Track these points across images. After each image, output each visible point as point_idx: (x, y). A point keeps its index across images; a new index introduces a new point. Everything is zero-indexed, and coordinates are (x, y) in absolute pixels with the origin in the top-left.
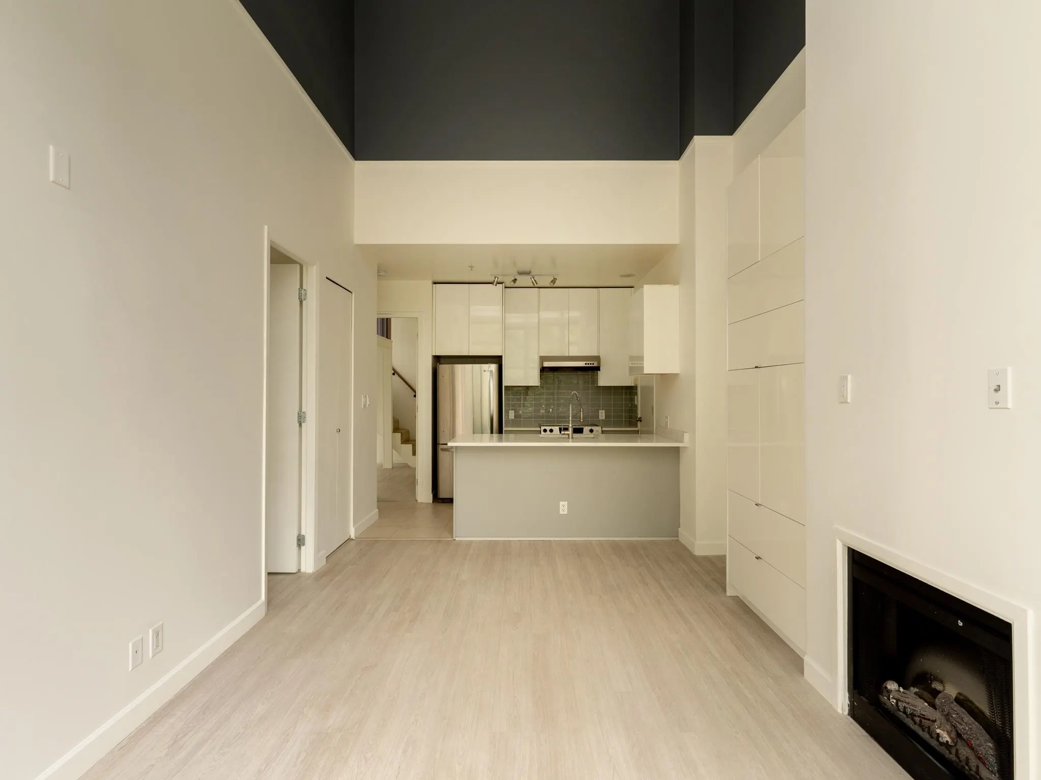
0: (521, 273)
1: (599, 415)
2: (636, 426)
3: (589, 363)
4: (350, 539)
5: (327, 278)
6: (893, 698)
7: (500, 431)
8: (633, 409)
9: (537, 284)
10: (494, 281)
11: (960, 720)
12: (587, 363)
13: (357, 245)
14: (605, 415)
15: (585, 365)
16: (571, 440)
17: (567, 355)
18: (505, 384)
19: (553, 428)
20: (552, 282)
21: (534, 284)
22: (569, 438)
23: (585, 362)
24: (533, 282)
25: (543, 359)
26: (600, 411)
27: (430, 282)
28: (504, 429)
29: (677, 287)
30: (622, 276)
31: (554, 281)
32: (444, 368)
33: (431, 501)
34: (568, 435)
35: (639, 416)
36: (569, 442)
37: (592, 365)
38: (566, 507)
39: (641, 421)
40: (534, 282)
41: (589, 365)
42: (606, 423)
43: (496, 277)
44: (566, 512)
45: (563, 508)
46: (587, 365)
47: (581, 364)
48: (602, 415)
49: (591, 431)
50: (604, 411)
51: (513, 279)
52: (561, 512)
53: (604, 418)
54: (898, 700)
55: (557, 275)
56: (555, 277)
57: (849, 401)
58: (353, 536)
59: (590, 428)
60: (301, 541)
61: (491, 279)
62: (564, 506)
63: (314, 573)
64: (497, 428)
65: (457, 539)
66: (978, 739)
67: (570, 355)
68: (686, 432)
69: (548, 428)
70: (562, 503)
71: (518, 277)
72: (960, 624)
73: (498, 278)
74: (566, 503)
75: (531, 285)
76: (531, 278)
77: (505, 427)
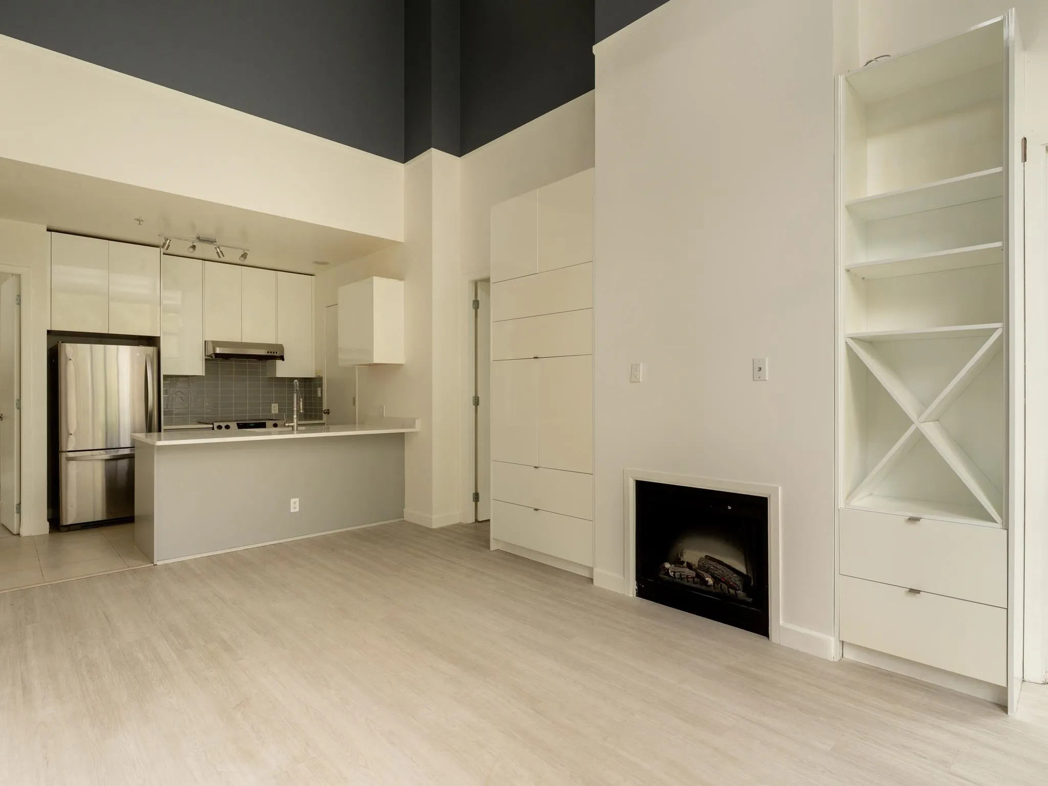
0: (201, 240)
1: (271, 409)
2: (321, 419)
6: (672, 572)
7: (159, 429)
8: (312, 402)
9: (223, 256)
10: (164, 244)
11: (715, 569)
12: (269, 351)
14: (279, 409)
15: (267, 354)
16: (295, 432)
17: (240, 341)
18: (163, 373)
19: (229, 424)
20: (242, 256)
21: (220, 257)
22: (293, 430)
24: (218, 253)
25: (208, 344)
26: (273, 405)
27: (44, 228)
28: (163, 427)
29: (402, 282)
30: (316, 262)
31: (244, 256)
33: (48, 532)
34: (293, 427)
35: (325, 407)
38: (298, 504)
39: (328, 413)
40: (220, 253)
43: (167, 239)
44: (297, 510)
45: (295, 505)
46: (270, 354)
47: (263, 352)
48: (275, 408)
50: (277, 405)
51: (191, 245)
52: (292, 510)
53: (278, 411)
54: (674, 572)
55: (248, 250)
56: (246, 252)
57: (641, 381)
59: (274, 422)
61: (160, 241)
62: (295, 503)
65: (158, 563)
66: (728, 575)
67: (243, 341)
68: (417, 419)
69: (223, 425)
70: (293, 500)
71: (198, 245)
72: (730, 508)
73: (170, 240)
74: (297, 500)
75: (217, 258)
76: (216, 248)
77: (164, 425)
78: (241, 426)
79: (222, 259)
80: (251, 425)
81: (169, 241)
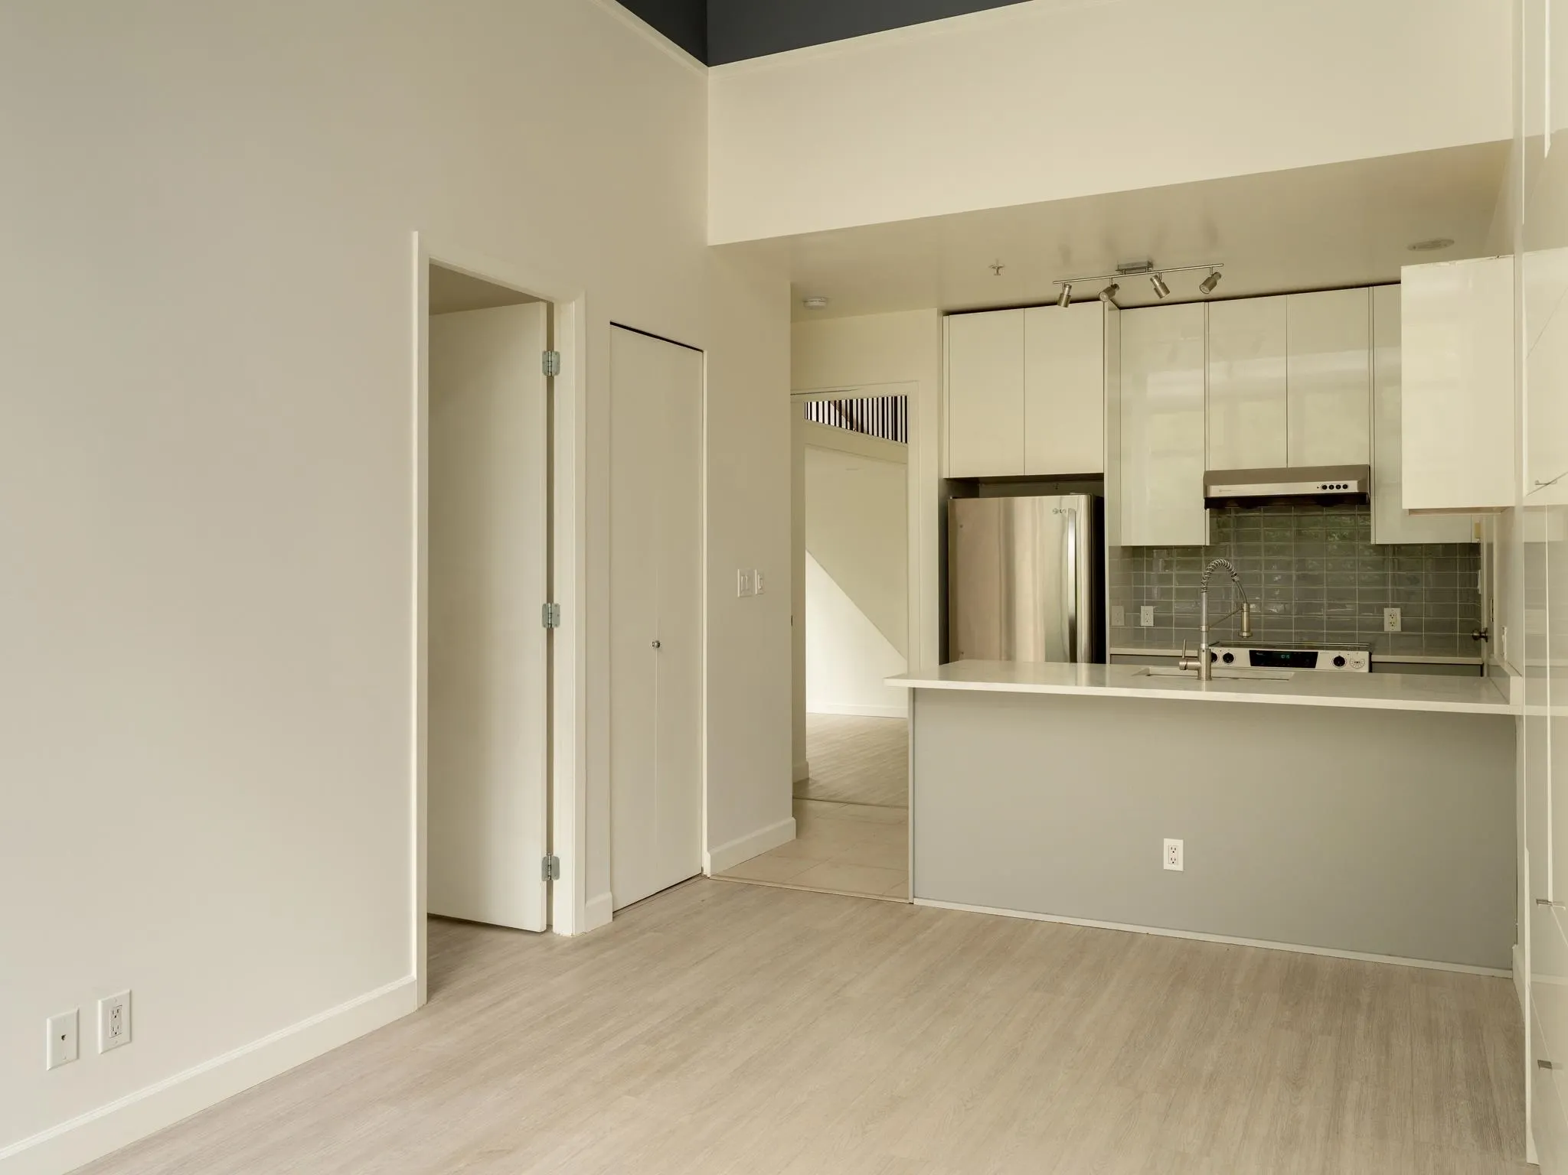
0: (1124, 271)
1: (1383, 619)
2: (1478, 653)
3: (1335, 483)
4: (700, 875)
5: (612, 323)
7: (1098, 655)
8: (1472, 604)
9: (1167, 292)
10: (1062, 295)
12: (1328, 484)
13: (715, 247)
14: (1403, 621)
15: (1320, 491)
16: (1204, 683)
18: (1110, 540)
19: (1232, 651)
20: (1205, 283)
21: (1161, 297)
22: (1199, 678)
23: (1321, 484)
24: (1156, 290)
25: (1211, 478)
26: (1390, 611)
27: (933, 313)
28: (1109, 650)
31: (1211, 282)
32: (965, 506)
34: (1198, 669)
35: (1484, 623)
36: (1199, 689)
37: (1342, 491)
38: (1180, 854)
39: (1486, 638)
40: (1160, 288)
41: (1335, 491)
42: (1398, 642)
43: (1065, 286)
44: (1179, 867)
45: (1173, 854)
46: (1328, 491)
47: (1313, 488)
48: (1393, 619)
49: (1339, 661)
51: (1108, 285)
52: (1167, 866)
53: (1398, 628)
55: (1217, 267)
56: (1214, 272)
58: (707, 872)
59: (1336, 654)
60: (550, 869)
61: (1053, 293)
62: (1173, 850)
63: (573, 938)
64: (1087, 651)
65: (916, 902)
69: (1220, 652)
70: (1168, 842)
71: (1123, 281)
73: (1070, 287)
74: (1179, 844)
75: (1155, 299)
76: (1152, 280)
77: (1111, 646)
78: (1257, 659)
79: (1166, 298)
80: (1283, 656)
81: (1067, 289)
